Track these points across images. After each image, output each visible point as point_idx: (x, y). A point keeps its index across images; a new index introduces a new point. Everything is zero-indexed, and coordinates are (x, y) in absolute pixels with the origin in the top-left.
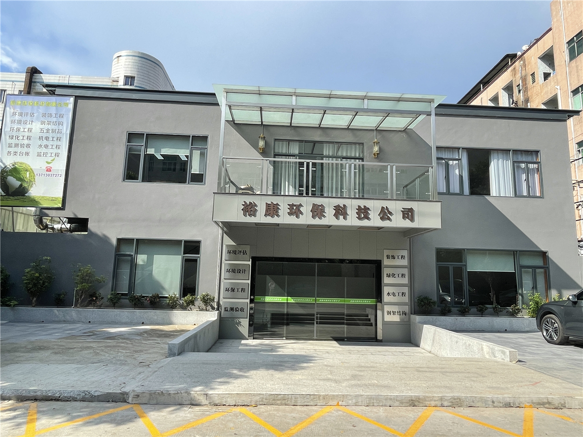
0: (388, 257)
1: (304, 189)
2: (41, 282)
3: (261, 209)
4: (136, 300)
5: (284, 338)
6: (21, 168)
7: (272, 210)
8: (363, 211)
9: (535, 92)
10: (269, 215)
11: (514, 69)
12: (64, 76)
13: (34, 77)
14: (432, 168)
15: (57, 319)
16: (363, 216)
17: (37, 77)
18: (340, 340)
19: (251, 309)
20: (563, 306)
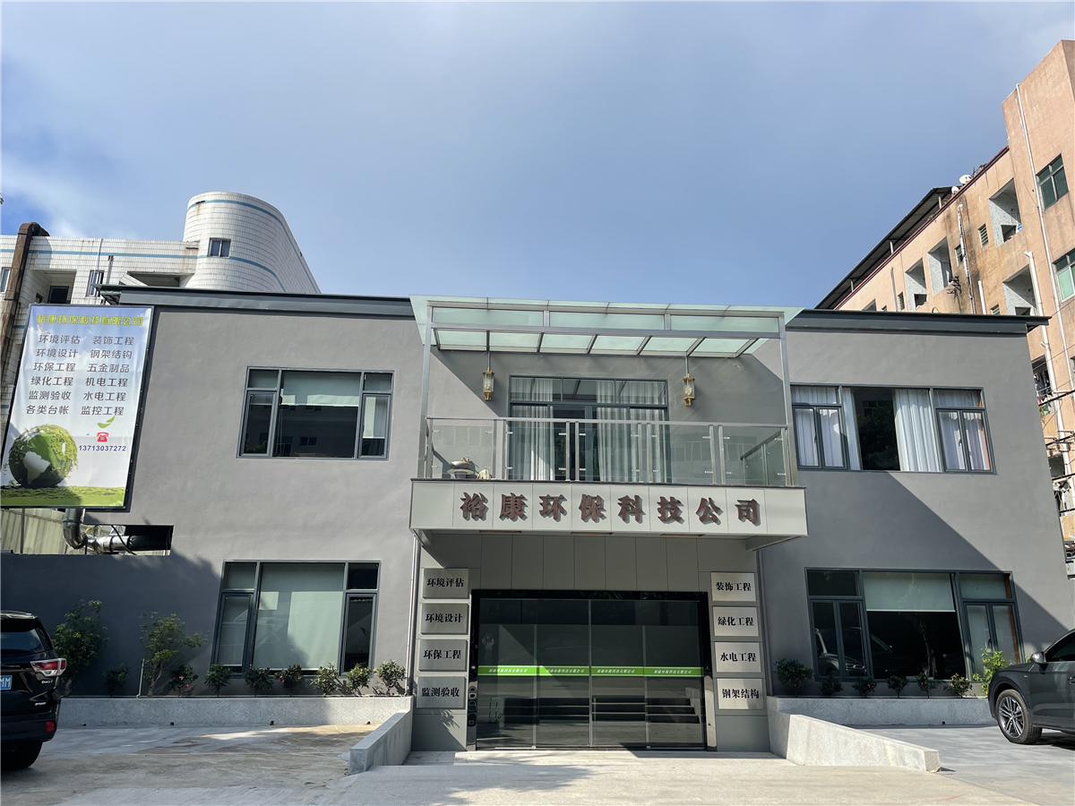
0: (719, 586)
1: (567, 469)
2: (84, 648)
3: (494, 506)
4: (258, 678)
5: (534, 747)
6: (52, 435)
7: (513, 507)
8: (669, 506)
9: (988, 260)
10: (507, 516)
11: (948, 216)
12: (91, 240)
13: (32, 242)
14: (786, 429)
15: (110, 720)
16: (669, 515)
17: (40, 243)
18: (637, 748)
19: (472, 689)
20: (1027, 673)
